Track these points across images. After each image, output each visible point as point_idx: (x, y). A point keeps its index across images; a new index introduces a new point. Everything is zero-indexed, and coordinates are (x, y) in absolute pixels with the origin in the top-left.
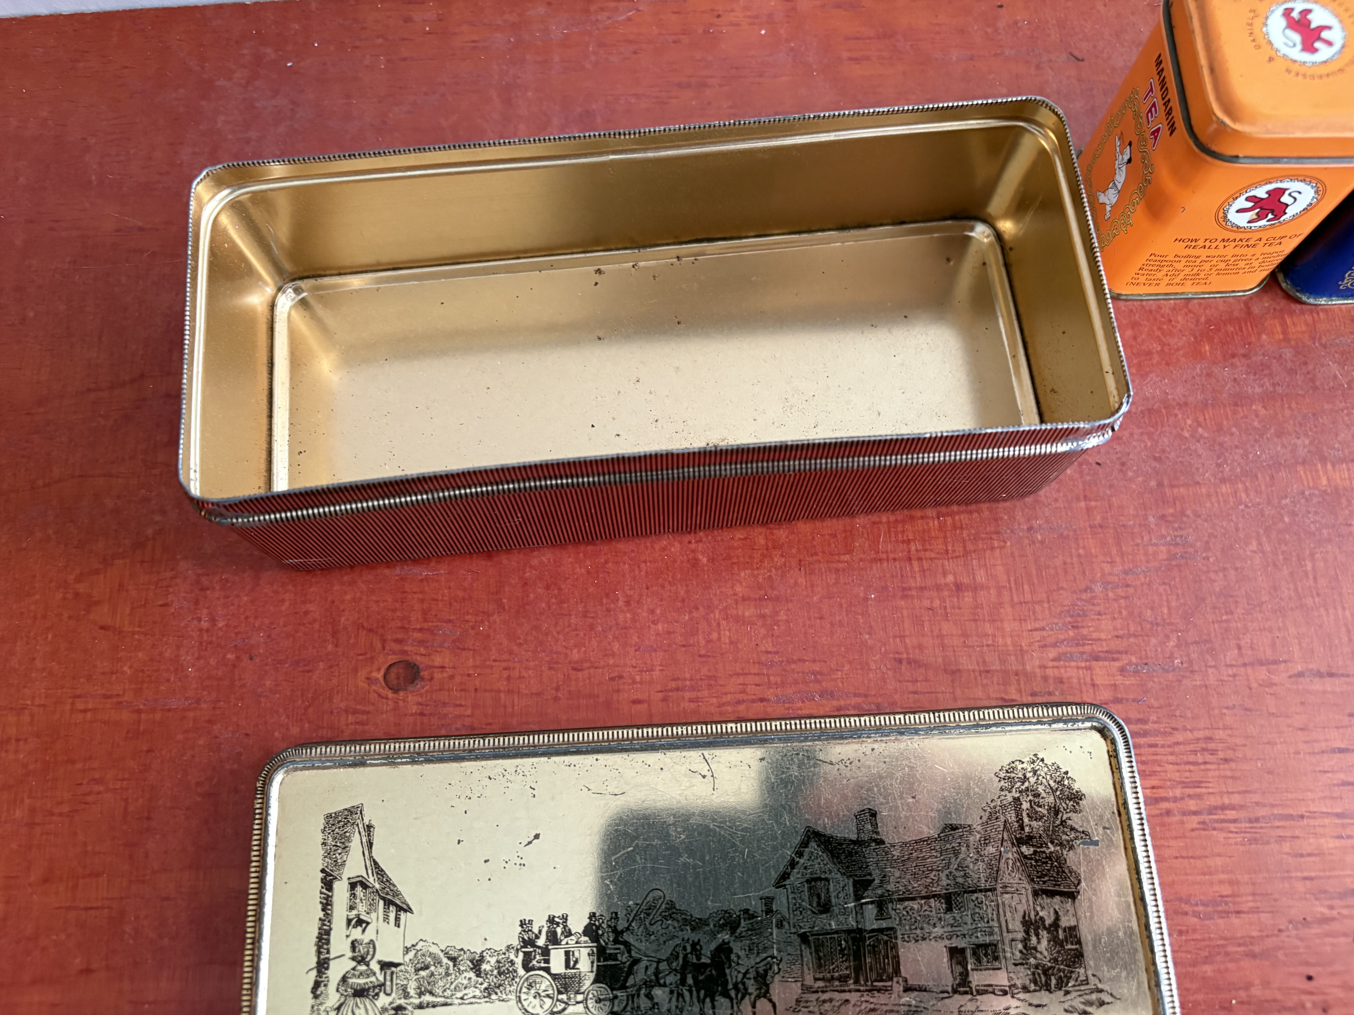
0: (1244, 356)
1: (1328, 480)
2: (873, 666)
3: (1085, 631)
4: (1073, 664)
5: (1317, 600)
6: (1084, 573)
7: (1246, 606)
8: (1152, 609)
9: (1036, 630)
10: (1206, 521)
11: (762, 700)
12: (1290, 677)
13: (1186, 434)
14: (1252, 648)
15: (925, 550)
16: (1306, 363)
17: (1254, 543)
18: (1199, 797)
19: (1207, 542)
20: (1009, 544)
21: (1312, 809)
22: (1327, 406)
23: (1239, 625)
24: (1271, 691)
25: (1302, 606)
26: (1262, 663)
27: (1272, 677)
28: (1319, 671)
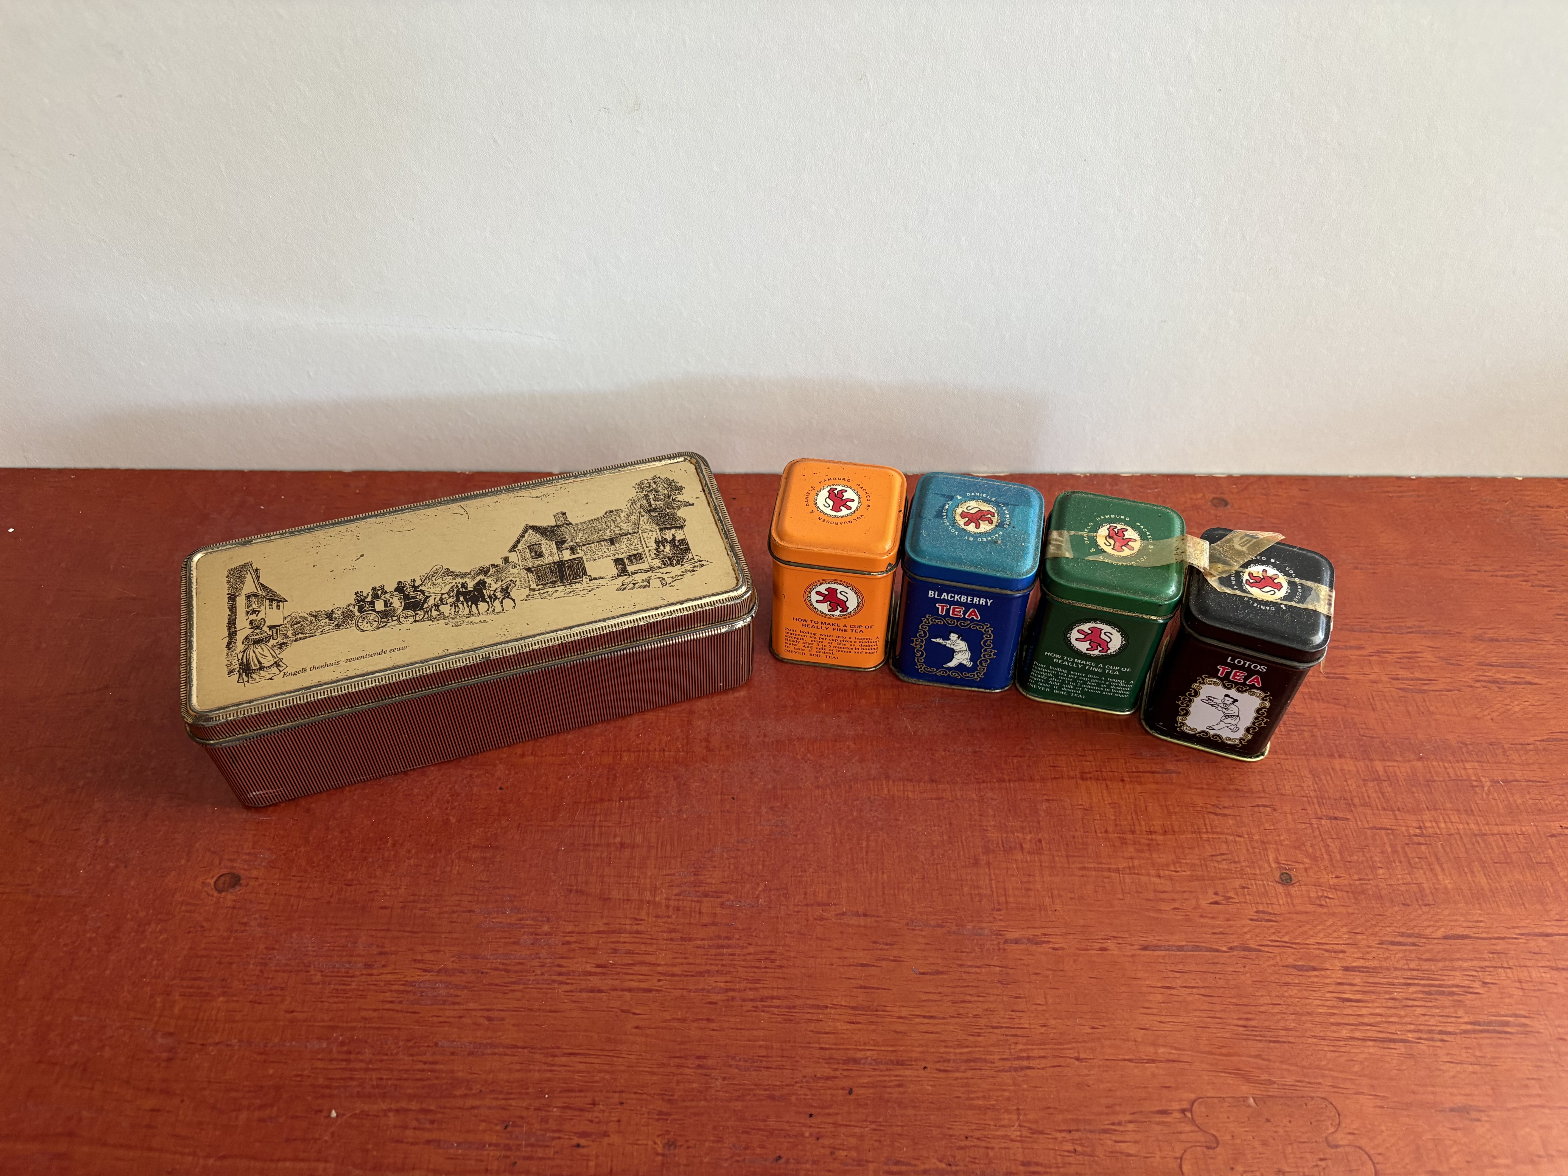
0: (848, 711)
1: (889, 790)
2: (551, 893)
3: (702, 878)
4: (689, 898)
5: (865, 866)
6: (710, 840)
7: (816, 868)
8: (752, 866)
9: (668, 875)
10: (801, 812)
11: (470, 911)
12: (836, 915)
13: (799, 757)
14: (814, 895)
15: (606, 821)
16: (887, 718)
17: (830, 827)
18: (756, 989)
19: (798, 825)
20: (663, 819)
21: (834, 1002)
22: (897, 745)
23: (809, 879)
24: (822, 923)
25: (854, 869)
26: (819, 905)
27: (824, 914)
28: (857, 912)
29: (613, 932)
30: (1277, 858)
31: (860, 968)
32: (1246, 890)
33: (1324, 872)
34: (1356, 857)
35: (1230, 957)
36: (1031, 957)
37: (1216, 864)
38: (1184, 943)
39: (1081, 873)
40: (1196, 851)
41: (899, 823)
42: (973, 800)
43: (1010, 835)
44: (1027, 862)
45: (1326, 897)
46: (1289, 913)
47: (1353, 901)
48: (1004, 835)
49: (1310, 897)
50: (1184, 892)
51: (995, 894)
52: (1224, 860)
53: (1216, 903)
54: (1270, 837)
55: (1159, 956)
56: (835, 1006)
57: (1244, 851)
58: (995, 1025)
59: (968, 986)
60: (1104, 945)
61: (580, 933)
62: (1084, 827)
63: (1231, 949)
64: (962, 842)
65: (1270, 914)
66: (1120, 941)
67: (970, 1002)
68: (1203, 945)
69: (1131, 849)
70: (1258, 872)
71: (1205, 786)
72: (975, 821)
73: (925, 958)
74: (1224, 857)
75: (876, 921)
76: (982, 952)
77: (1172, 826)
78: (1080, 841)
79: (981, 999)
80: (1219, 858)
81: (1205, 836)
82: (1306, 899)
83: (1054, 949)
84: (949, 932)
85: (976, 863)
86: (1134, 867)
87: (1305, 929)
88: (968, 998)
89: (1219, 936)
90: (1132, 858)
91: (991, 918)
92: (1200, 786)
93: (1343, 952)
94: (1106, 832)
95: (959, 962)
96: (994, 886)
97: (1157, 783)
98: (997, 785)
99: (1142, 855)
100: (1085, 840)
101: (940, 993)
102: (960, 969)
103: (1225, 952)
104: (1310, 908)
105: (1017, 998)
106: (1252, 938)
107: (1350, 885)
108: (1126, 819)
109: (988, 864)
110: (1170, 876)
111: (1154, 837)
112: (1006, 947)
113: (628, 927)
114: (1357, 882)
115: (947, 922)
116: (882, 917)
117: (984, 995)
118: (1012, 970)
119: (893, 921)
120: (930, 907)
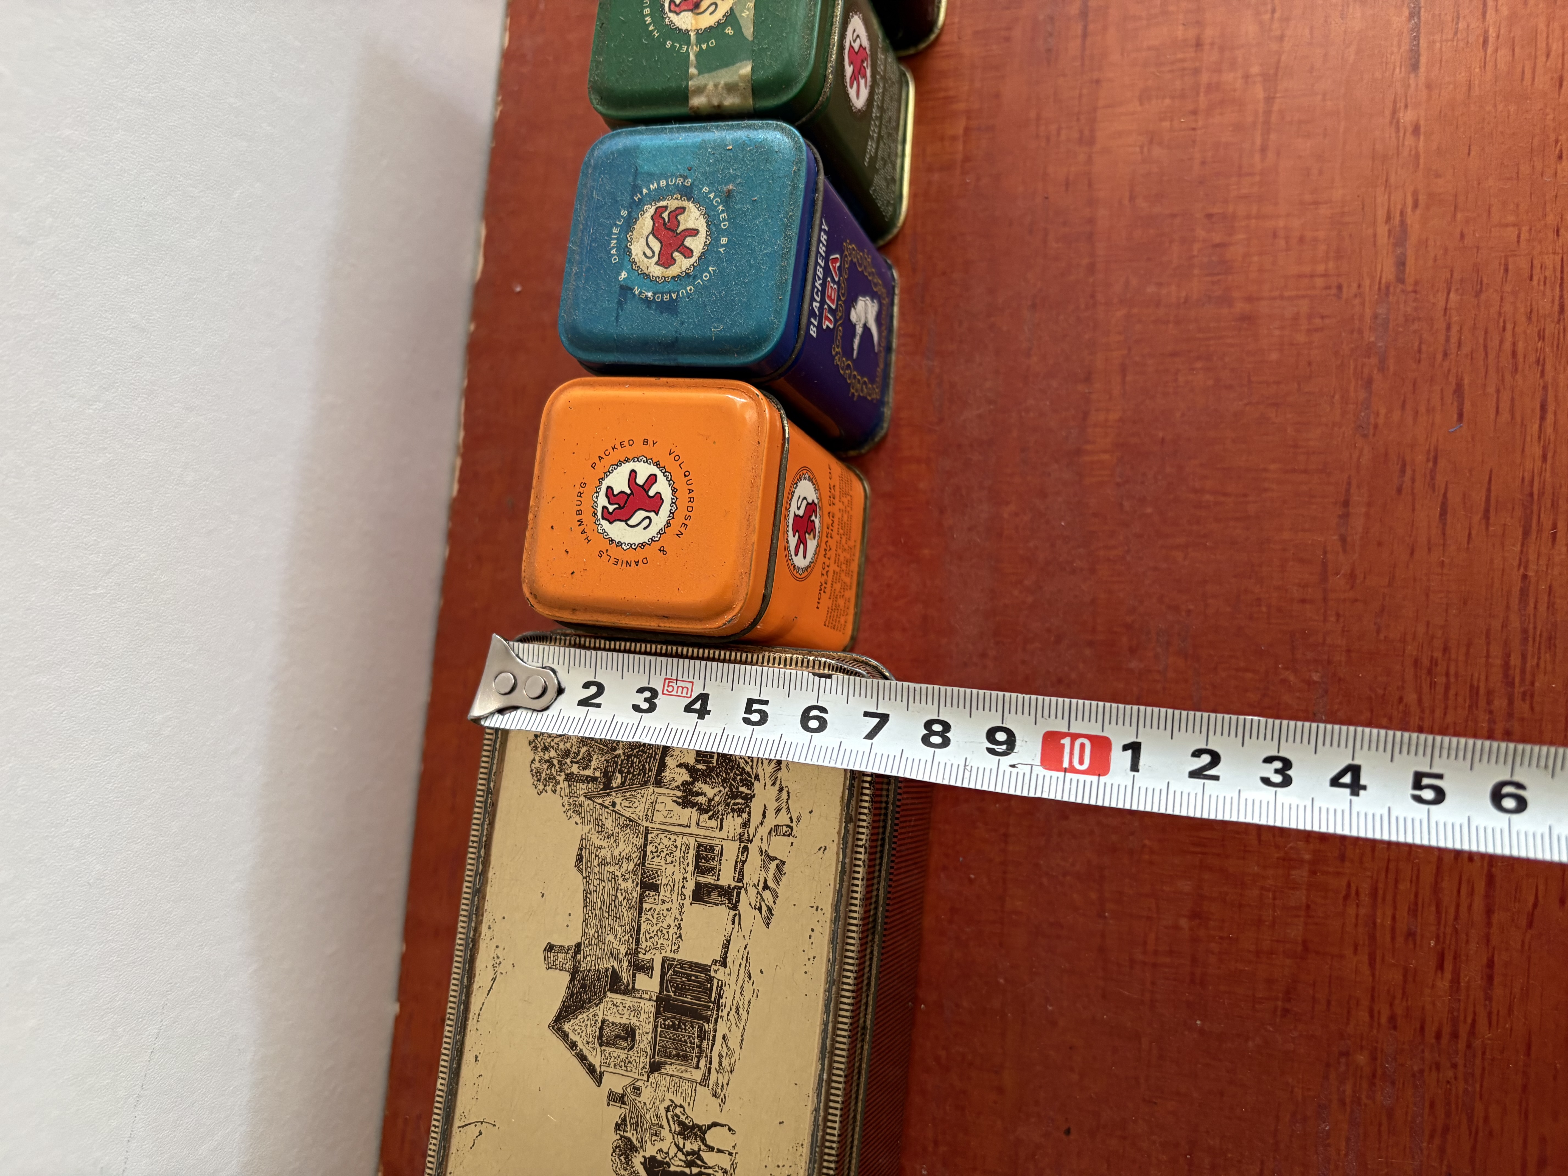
0: (942, 512)
1: (1105, 452)
2: (1290, 1046)
5: (1252, 498)
7: (1252, 581)
10: (1141, 602)
12: (1345, 551)
13: (1030, 599)
14: (1305, 587)
15: (1145, 943)
16: (959, 446)
17: (1175, 553)
18: (1489, 693)
19: (1169, 607)
20: (1147, 842)
21: (1516, 563)
22: (1014, 434)
23: (1276, 595)
24: (1360, 577)
25: (1257, 518)
26: (1324, 580)
27: (1342, 572)
28: (1340, 517)
29: (1372, 938)
31: (1449, 518)
36: (1430, 243)
39: (1271, 155)
41: (1169, 437)
43: (1196, 261)
44: (1248, 239)
48: (1196, 271)
51: (1309, 292)
55: (1429, 50)
56: (1523, 563)
58: (1556, 308)
59: (1485, 347)
60: (1410, 129)
61: (1373, 998)
66: (1401, 103)
67: (1514, 344)
69: (1229, 77)
72: (1168, 314)
73: (1430, 410)
75: (1359, 486)
76: (1419, 319)
77: (1188, 11)
79: (1509, 326)
83: (1416, 205)
84: (1381, 370)
85: (1250, 319)
88: (1507, 345)
90: (1246, 76)
91: (1357, 301)
94: (1195, 113)
95: (1439, 357)
96: (1294, 293)
99: (1241, 59)
101: (1498, 391)
102: (1453, 356)
105: (1506, 270)
109: (1250, 299)
112: (1410, 280)
113: (1363, 911)
115: (1362, 373)
116: (1349, 477)
117: (1501, 320)
118: (1455, 274)
119: (1359, 458)
120: (1333, 397)
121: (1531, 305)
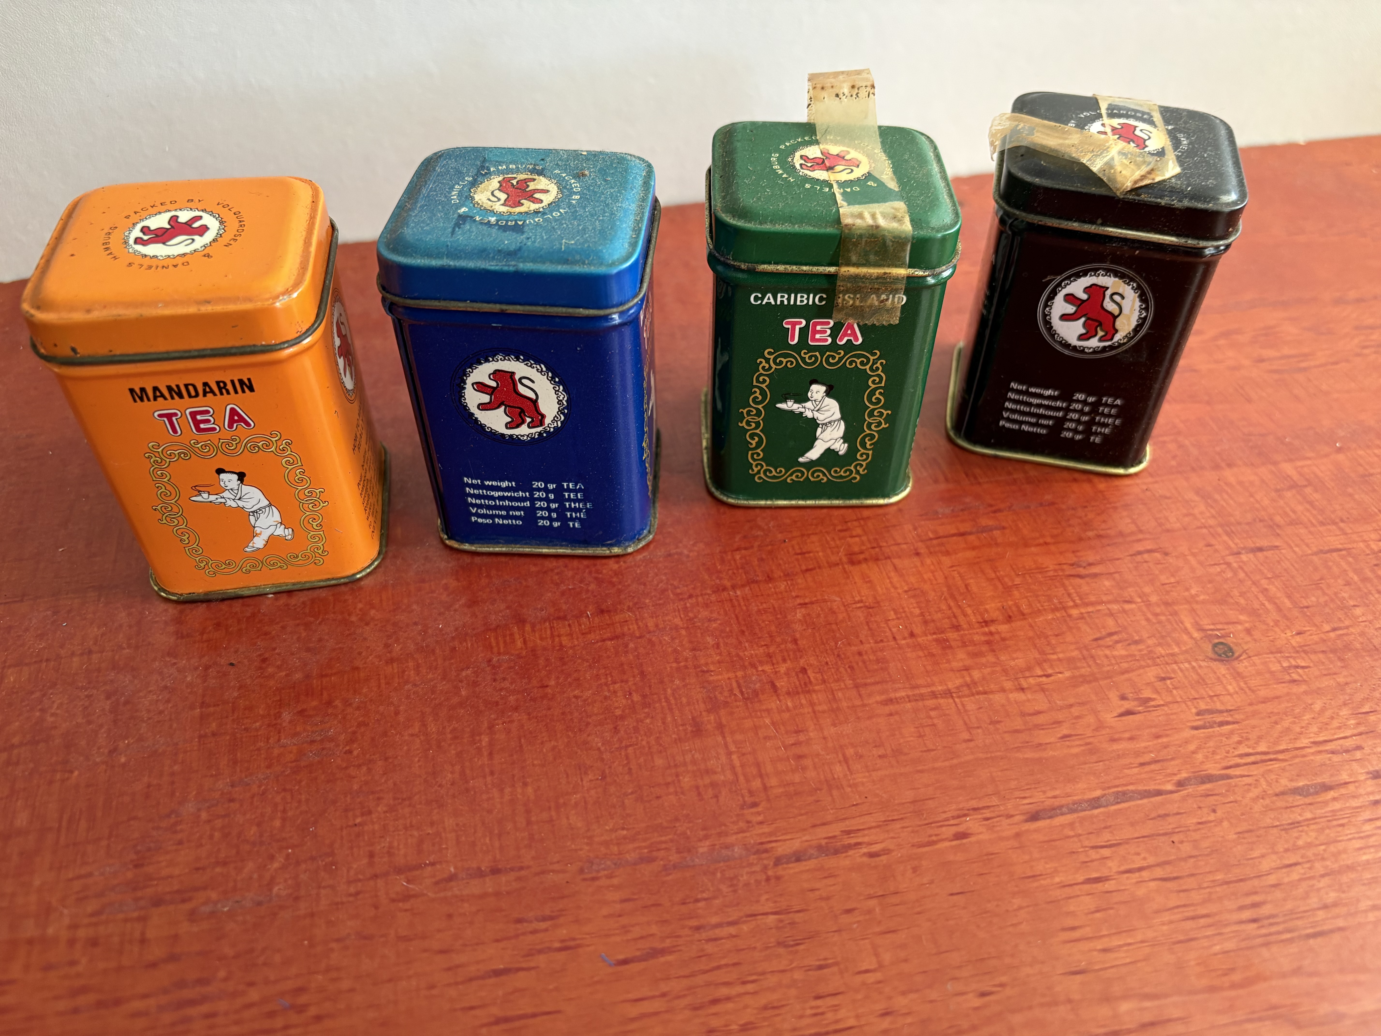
1: (525, 642)
3: (151, 869)
4: (121, 916)
5: (489, 779)
6: (173, 794)
7: (391, 802)
8: (259, 824)
9: (79, 878)
10: (358, 708)
12: (437, 883)
13: (354, 618)
14: (390, 854)
17: (417, 725)
19: (354, 733)
23: (376, 827)
24: (407, 906)
25: (467, 790)
26: (399, 871)
27: (411, 886)
28: (479, 868)
30: (1197, 623)
31: (492, 981)
32: (1168, 682)
33: (1277, 629)
34: (1314, 599)
35: (1184, 799)
36: (830, 881)
37: (1107, 652)
38: (1098, 793)
39: (887, 709)
40: (1069, 638)
41: (549, 690)
42: (677, 628)
43: (750, 671)
44: (788, 710)
45: (1297, 667)
46: (1251, 704)
47: (1339, 664)
48: (740, 673)
49: (1272, 673)
50: (1071, 706)
51: (741, 778)
52: (1117, 642)
53: (1129, 713)
54: (1174, 594)
55: (1063, 826)
57: (1144, 623)
59: (717, 968)
60: (961, 829)
62: (873, 635)
63: (1181, 784)
64: (667, 700)
65: (1221, 712)
66: (987, 814)
67: (728, 999)
68: (1131, 788)
69: (961, 654)
70: (1176, 650)
71: (1049, 540)
72: (686, 660)
73: (625, 929)
74: (1115, 637)
75: (519, 879)
76: (735, 891)
77: (1018, 607)
78: (872, 657)
79: (749, 988)
80: (1109, 641)
81: (1075, 612)
82: (1267, 676)
83: (872, 855)
84: (665, 868)
85: (698, 730)
86: (975, 683)
87: (1286, 724)
88: (724, 991)
89: (1153, 767)
90: (967, 669)
91: (742, 824)
92: (1041, 541)
93: (1359, 748)
94: (912, 635)
95: (694, 923)
96: (737, 763)
97: (974, 548)
98: (713, 598)
99: (984, 660)
100: (879, 654)
101: (663, 995)
102: (697, 936)
103: (1171, 792)
104: (1281, 689)
105: (820, 967)
106: (1207, 757)
107: (1324, 641)
108: (940, 610)
109: (720, 727)
110: (1039, 684)
111: (993, 628)
112: (780, 871)
114: (1332, 635)
115: (659, 850)
116: (529, 867)
117: (754, 977)
118: (801, 915)
119: (553, 871)
120: (623, 829)
121: (783, 1006)
